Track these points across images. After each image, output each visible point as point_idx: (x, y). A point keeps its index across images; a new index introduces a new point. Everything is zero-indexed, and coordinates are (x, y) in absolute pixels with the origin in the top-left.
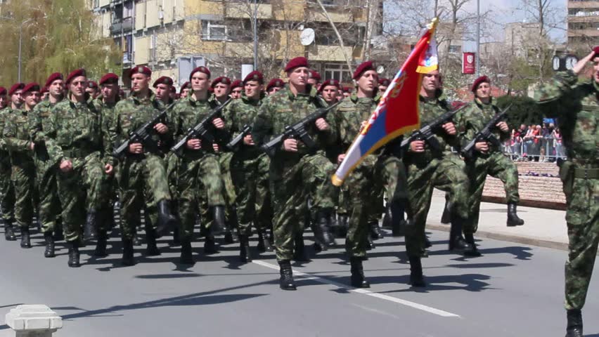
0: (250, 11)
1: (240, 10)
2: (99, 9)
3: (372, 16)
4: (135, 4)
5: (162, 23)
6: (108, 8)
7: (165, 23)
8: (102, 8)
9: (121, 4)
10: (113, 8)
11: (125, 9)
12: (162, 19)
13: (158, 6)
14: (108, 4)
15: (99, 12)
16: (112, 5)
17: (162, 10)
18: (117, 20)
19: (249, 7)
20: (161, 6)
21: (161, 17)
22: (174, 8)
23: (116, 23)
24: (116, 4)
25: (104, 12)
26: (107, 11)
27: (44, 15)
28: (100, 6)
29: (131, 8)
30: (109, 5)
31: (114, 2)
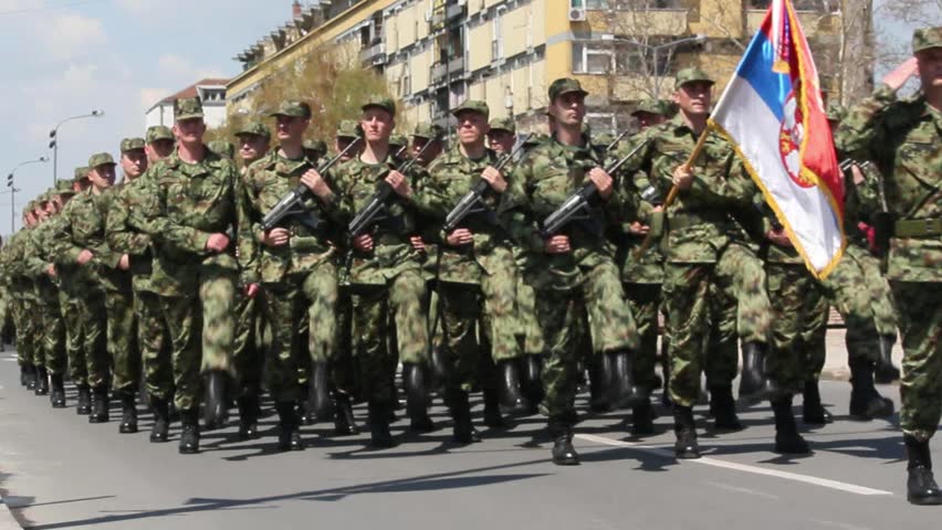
0: (650, 88)
1: (634, 86)
2: (411, 97)
3: (848, 88)
4: (468, 85)
5: (511, 114)
6: (425, 95)
7: (515, 113)
8: (415, 95)
9: (446, 88)
10: (433, 94)
11: (452, 96)
12: (511, 108)
13: (504, 88)
14: (425, 88)
15: (412, 101)
16: (432, 89)
17: (511, 94)
18: (441, 114)
19: (648, 81)
20: (508, 87)
21: (509, 105)
22: (529, 89)
23: (439, 118)
24: (438, 87)
25: (419, 101)
26: (425, 99)
27: (321, 108)
28: (414, 92)
29: (462, 92)
30: (427, 90)
31: (435, 85)
